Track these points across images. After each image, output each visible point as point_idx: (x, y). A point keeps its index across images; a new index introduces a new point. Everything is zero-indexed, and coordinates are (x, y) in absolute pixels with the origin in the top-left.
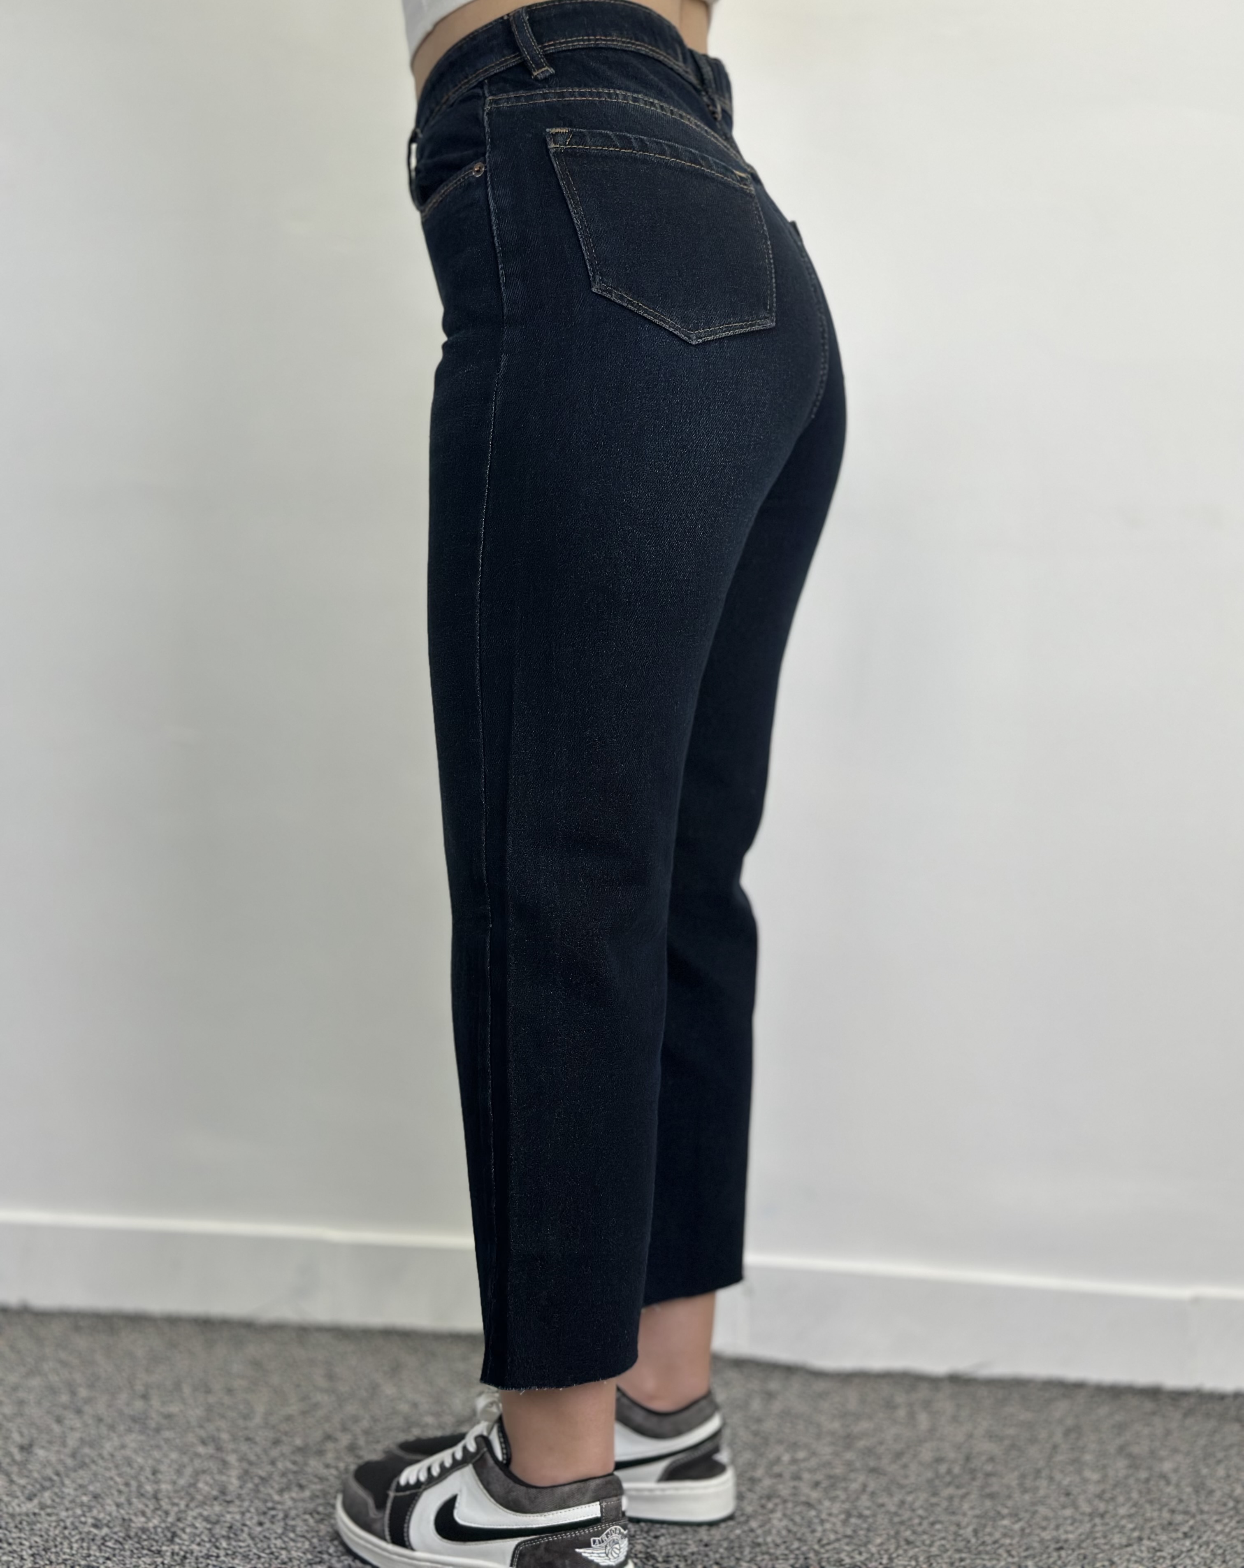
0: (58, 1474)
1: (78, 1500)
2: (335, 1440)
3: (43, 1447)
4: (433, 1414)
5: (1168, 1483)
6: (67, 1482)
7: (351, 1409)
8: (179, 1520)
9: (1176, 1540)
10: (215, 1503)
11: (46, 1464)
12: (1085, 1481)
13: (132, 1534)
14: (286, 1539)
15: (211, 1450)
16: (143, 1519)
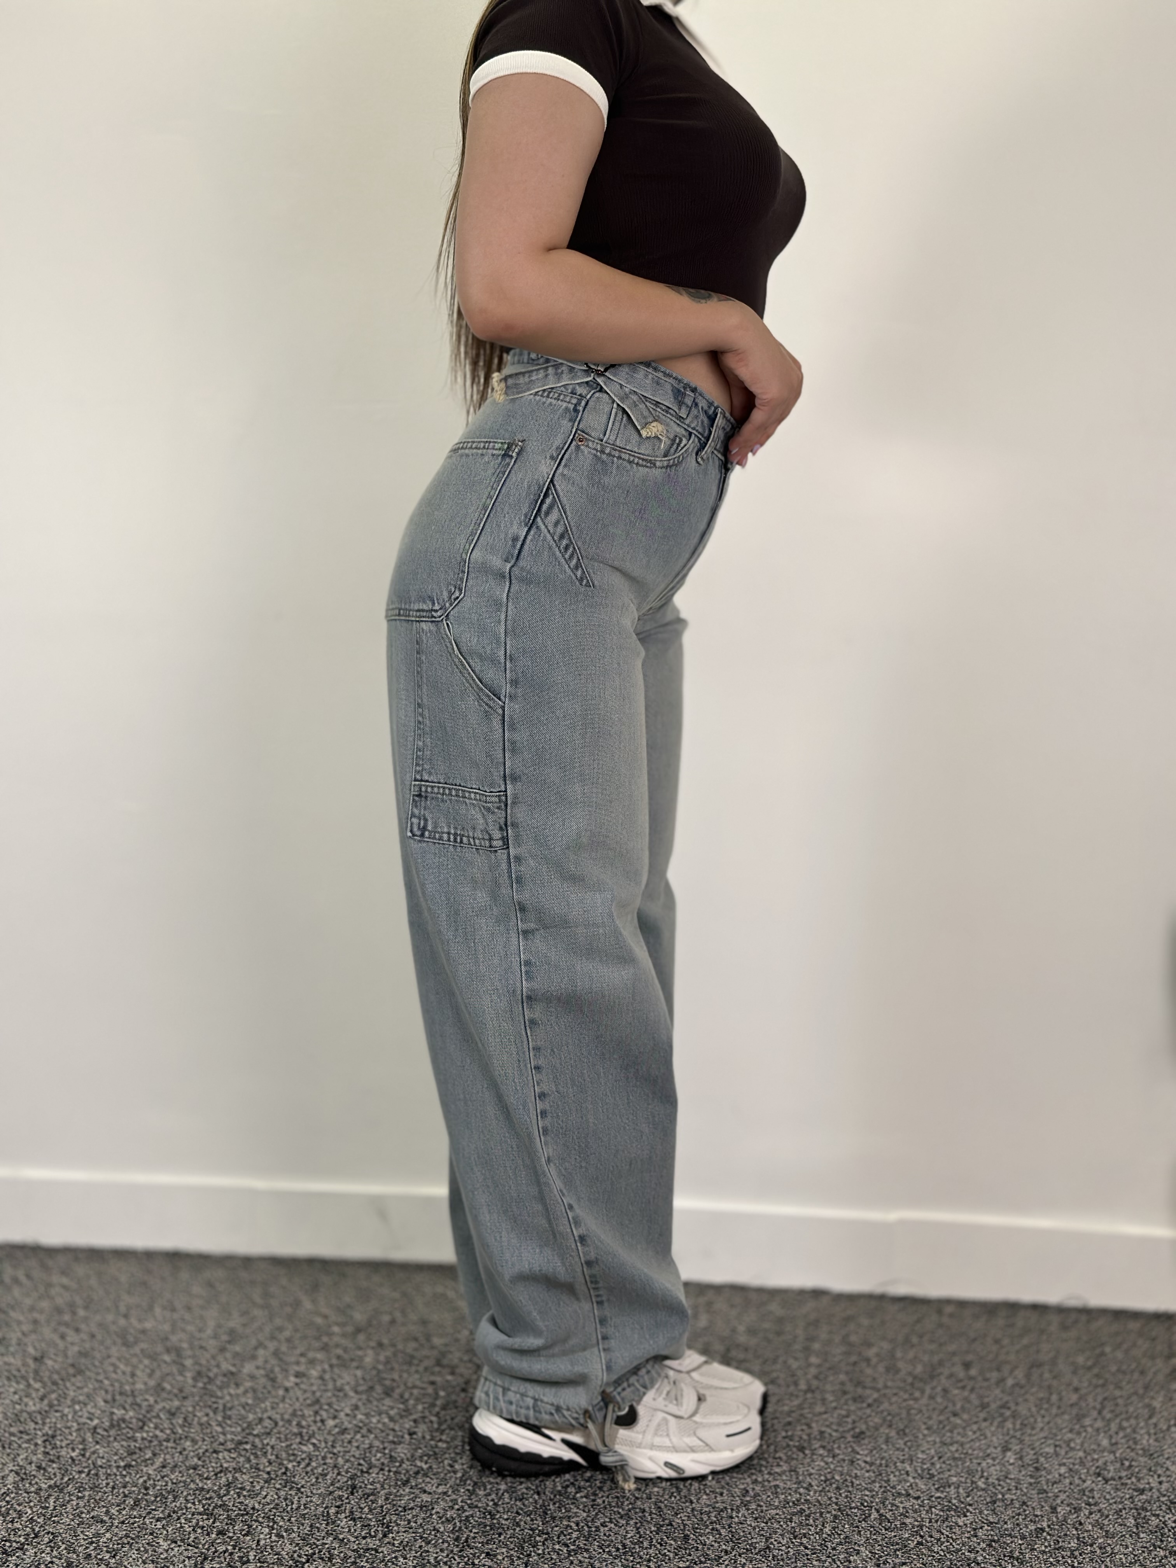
0: (62, 1380)
1: (76, 1399)
2: (265, 1348)
3: (50, 1359)
4: (337, 1324)
5: (869, 1365)
6: (68, 1384)
7: (278, 1322)
8: (148, 1412)
9: (861, 1409)
10: (175, 1399)
11: (53, 1371)
12: (809, 1365)
13: (115, 1423)
14: (224, 1425)
15: (173, 1356)
16: (123, 1412)
